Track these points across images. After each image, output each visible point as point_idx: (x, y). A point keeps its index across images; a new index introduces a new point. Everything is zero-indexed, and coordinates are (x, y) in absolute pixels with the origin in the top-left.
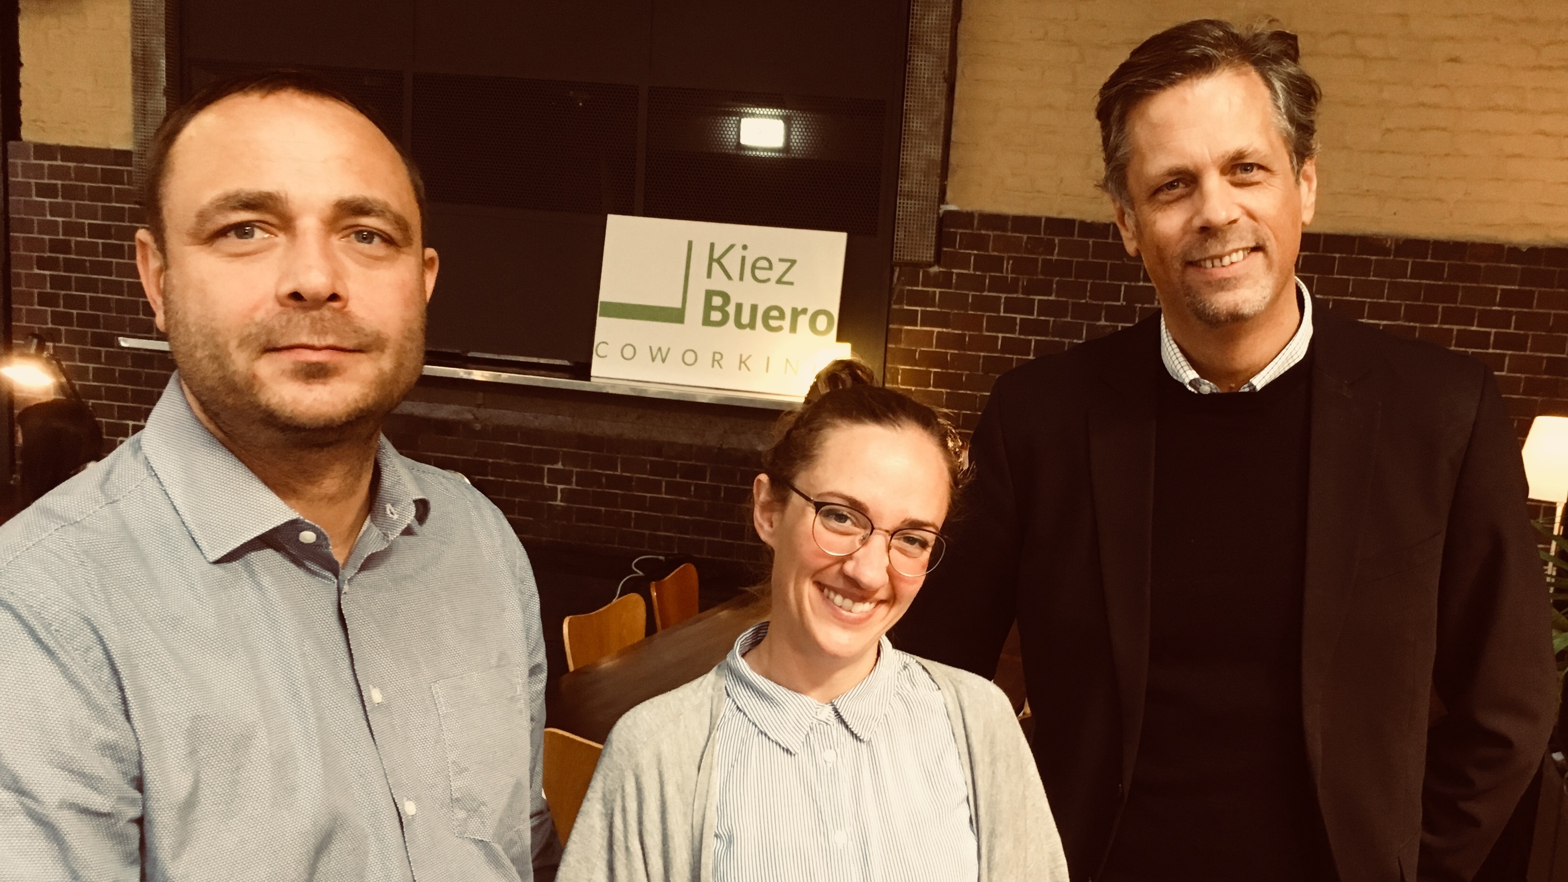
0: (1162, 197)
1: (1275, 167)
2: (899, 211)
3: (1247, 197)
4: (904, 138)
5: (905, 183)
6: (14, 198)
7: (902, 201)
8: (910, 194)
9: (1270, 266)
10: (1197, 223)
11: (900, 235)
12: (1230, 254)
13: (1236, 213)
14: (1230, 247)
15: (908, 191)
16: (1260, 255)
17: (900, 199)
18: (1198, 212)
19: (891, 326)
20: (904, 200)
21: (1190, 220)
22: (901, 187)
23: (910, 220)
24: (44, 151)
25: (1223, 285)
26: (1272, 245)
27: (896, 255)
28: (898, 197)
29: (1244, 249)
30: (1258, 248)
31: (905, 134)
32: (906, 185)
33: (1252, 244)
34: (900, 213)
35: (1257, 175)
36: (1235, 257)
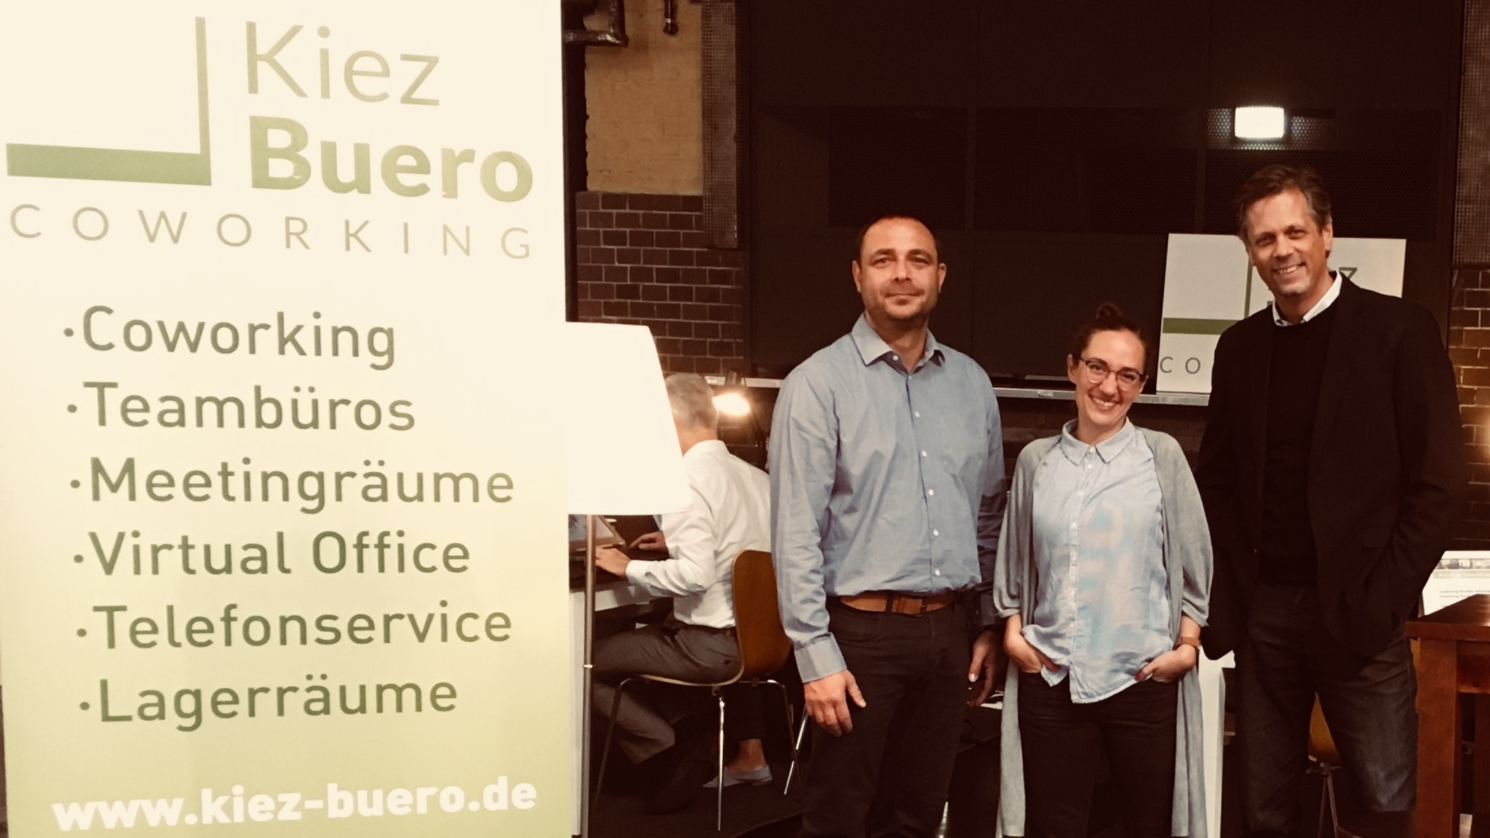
0: (1261, 243)
1: (1309, 230)
2: (1458, 216)
3: (1297, 244)
4: (1461, 146)
5: (1463, 189)
6: (582, 246)
7: (1460, 206)
8: (1468, 198)
9: (1308, 271)
10: (1275, 255)
11: (1458, 238)
12: (1290, 267)
13: (1291, 251)
14: (1290, 264)
15: (1466, 196)
16: (1304, 267)
17: (1458, 204)
18: (1275, 250)
19: (1453, 328)
20: (1462, 205)
21: (1272, 254)
22: (1459, 193)
23: (1469, 224)
24: (613, 200)
25: (1288, 281)
26: (1309, 262)
27: (1456, 258)
28: (1456, 202)
29: (1296, 265)
30: (1303, 264)
31: (1461, 142)
32: (1464, 190)
33: (1300, 262)
34: (1458, 218)
35: (1300, 234)
36: (1292, 269)
